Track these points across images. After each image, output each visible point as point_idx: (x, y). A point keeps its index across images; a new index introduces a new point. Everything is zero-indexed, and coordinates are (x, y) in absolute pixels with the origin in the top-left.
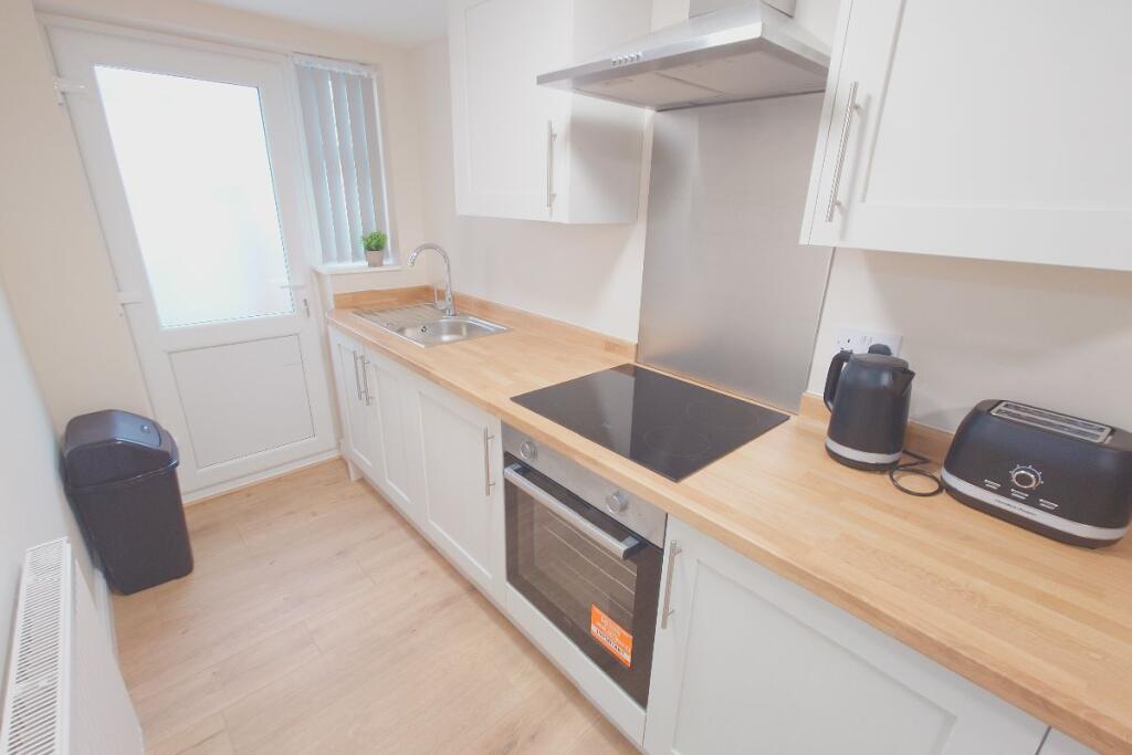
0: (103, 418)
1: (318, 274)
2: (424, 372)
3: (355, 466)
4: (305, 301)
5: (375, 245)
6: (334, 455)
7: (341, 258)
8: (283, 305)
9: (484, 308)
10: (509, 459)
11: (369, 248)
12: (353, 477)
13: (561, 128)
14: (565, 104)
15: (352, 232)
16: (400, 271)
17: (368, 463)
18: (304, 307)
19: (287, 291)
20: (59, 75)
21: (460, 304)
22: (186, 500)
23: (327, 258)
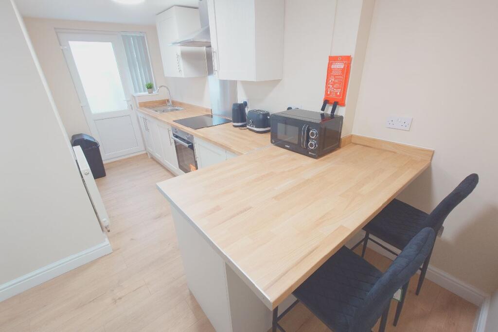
0: (81, 135)
1: (134, 96)
2: (157, 119)
3: (150, 154)
4: (131, 105)
5: (150, 87)
6: (145, 152)
7: (140, 91)
8: (125, 106)
9: (181, 104)
10: (174, 135)
11: (148, 88)
12: (149, 157)
13: (179, 53)
14: (179, 49)
15: (142, 83)
16: (158, 95)
17: (151, 150)
18: (130, 107)
19: (126, 102)
20: (61, 45)
21: (174, 103)
22: (104, 163)
23: (136, 91)
